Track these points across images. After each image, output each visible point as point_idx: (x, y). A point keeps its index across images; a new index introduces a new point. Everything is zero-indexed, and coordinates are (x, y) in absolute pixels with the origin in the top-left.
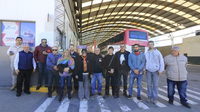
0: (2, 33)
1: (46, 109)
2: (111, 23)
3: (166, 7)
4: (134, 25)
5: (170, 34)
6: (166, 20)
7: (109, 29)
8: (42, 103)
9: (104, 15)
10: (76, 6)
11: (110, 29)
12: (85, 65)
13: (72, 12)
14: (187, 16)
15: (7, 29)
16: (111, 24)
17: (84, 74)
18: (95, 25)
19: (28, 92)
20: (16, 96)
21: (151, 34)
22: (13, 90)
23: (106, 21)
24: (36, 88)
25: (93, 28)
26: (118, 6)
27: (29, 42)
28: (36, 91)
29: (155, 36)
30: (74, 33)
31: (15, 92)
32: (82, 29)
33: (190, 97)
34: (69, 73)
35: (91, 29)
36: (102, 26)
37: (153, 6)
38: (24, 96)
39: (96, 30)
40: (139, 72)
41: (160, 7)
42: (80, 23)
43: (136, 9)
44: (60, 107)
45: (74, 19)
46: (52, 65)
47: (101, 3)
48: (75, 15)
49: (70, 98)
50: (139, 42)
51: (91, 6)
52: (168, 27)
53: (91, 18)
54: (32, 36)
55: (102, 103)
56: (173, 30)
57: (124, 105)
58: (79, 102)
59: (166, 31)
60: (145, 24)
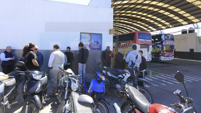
5: (161, 31)
6: (159, 19)
14: (176, 18)
27: (97, 47)
41: (156, 10)
50: (145, 41)
52: (160, 25)
54: (98, 43)
59: (158, 28)
60: (141, 21)
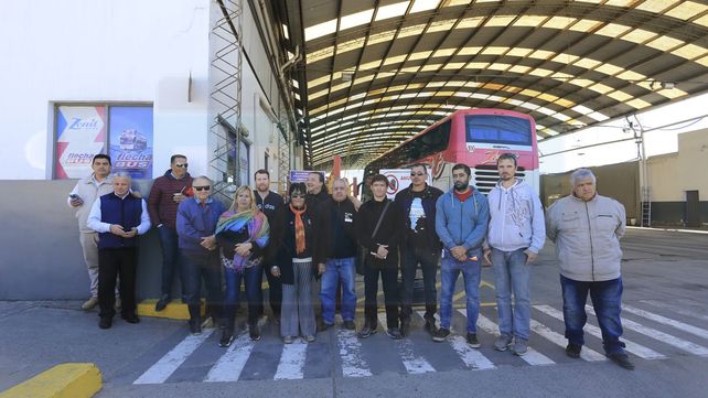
0: (60, 140)
1: (181, 363)
2: (411, 87)
3: (607, 23)
4: (493, 93)
5: (631, 118)
6: (609, 69)
7: (404, 107)
8: (172, 347)
9: (385, 64)
10: (287, 36)
11: (411, 110)
12: (300, 234)
13: (271, 58)
15: (71, 127)
16: (411, 91)
17: (296, 261)
18: (353, 98)
19: (131, 316)
20: (98, 328)
21: (559, 123)
22: (88, 310)
23: (390, 82)
24: (154, 306)
25: (348, 108)
26: (430, 30)
27: (135, 164)
28: (157, 314)
29: (574, 129)
30: (282, 130)
31: (95, 317)
32: (311, 113)
33: (650, 339)
34: (252, 259)
35: (342, 110)
36: (378, 100)
37: (559, 22)
38: (121, 329)
39: (361, 114)
40: (469, 254)
41: (585, 25)
42: (304, 91)
43: (496, 36)
44: (223, 358)
45: (279, 81)
46: (196, 236)
47: (369, 25)
48: (281, 70)
49: (254, 335)
51: (335, 35)
52: (620, 96)
53: (337, 75)
54: (142, 146)
55: (350, 351)
56: (638, 103)
57: (416, 357)
58: (282, 346)
59: (614, 110)
60: (535, 86)
